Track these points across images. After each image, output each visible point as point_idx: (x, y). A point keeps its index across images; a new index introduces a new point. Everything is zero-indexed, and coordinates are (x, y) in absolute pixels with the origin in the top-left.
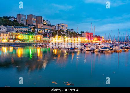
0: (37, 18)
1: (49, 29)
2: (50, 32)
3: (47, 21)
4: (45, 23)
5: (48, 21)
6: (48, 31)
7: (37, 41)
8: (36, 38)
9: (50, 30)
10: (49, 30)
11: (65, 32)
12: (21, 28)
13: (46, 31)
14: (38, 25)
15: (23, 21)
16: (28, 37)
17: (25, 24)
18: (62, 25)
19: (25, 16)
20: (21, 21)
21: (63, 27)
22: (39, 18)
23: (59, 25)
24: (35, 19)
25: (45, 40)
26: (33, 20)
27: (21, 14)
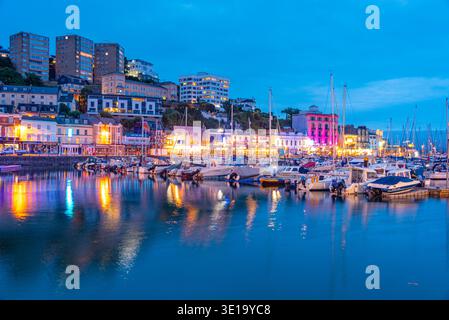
0: (98, 50)
1: (151, 99)
2: (154, 109)
3: (140, 63)
4: (134, 73)
5: (143, 62)
6: (144, 104)
7: (100, 149)
8: (95, 134)
9: (153, 104)
10: (148, 104)
11: (218, 111)
12: (29, 92)
13: (137, 106)
14: (103, 79)
15: (39, 63)
16: (59, 130)
17: (45, 76)
18: (205, 83)
19: (46, 40)
20: (30, 61)
21: (208, 88)
22: (107, 51)
23: (190, 79)
24: (88, 55)
25: (131, 143)
26: (79, 59)
27: (28, 35)
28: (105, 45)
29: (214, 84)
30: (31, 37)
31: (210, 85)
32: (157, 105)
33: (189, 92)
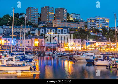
0: (57, 11)
1: (65, 28)
2: (66, 32)
3: (74, 15)
10: (64, 30)
13: (59, 31)
15: (35, 17)
18: (97, 21)
19: (37, 9)
20: (31, 17)
21: (98, 22)
22: (60, 11)
23: (91, 19)
24: (52, 13)
25: (49, 46)
26: (48, 15)
27: (31, 8)
28: (59, 9)
29: (102, 21)
30: (32, 8)
31: (99, 21)
32: (68, 30)
33: (91, 25)
